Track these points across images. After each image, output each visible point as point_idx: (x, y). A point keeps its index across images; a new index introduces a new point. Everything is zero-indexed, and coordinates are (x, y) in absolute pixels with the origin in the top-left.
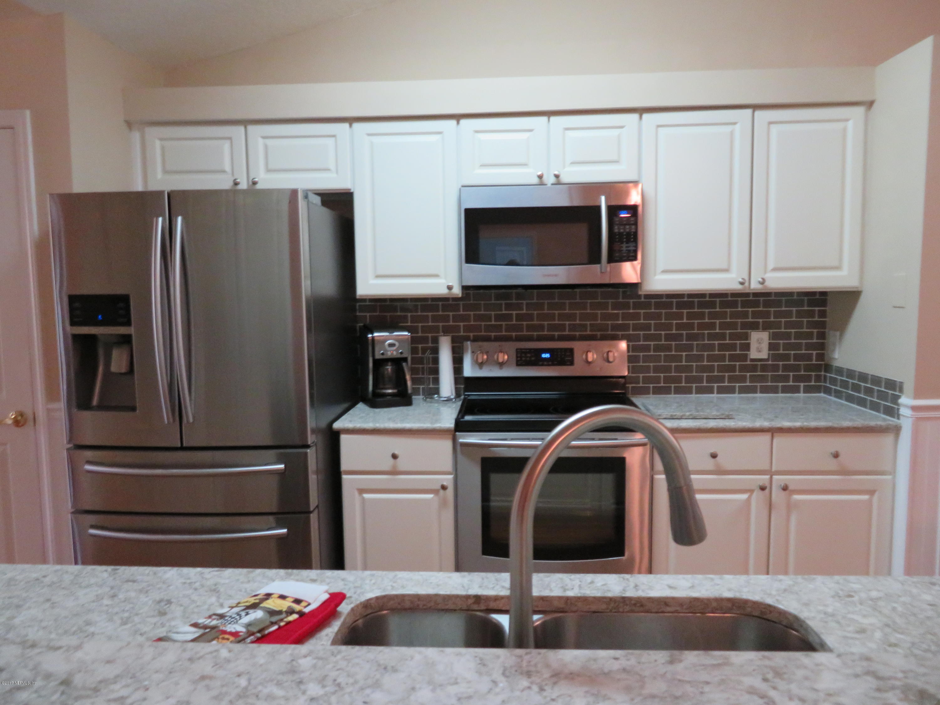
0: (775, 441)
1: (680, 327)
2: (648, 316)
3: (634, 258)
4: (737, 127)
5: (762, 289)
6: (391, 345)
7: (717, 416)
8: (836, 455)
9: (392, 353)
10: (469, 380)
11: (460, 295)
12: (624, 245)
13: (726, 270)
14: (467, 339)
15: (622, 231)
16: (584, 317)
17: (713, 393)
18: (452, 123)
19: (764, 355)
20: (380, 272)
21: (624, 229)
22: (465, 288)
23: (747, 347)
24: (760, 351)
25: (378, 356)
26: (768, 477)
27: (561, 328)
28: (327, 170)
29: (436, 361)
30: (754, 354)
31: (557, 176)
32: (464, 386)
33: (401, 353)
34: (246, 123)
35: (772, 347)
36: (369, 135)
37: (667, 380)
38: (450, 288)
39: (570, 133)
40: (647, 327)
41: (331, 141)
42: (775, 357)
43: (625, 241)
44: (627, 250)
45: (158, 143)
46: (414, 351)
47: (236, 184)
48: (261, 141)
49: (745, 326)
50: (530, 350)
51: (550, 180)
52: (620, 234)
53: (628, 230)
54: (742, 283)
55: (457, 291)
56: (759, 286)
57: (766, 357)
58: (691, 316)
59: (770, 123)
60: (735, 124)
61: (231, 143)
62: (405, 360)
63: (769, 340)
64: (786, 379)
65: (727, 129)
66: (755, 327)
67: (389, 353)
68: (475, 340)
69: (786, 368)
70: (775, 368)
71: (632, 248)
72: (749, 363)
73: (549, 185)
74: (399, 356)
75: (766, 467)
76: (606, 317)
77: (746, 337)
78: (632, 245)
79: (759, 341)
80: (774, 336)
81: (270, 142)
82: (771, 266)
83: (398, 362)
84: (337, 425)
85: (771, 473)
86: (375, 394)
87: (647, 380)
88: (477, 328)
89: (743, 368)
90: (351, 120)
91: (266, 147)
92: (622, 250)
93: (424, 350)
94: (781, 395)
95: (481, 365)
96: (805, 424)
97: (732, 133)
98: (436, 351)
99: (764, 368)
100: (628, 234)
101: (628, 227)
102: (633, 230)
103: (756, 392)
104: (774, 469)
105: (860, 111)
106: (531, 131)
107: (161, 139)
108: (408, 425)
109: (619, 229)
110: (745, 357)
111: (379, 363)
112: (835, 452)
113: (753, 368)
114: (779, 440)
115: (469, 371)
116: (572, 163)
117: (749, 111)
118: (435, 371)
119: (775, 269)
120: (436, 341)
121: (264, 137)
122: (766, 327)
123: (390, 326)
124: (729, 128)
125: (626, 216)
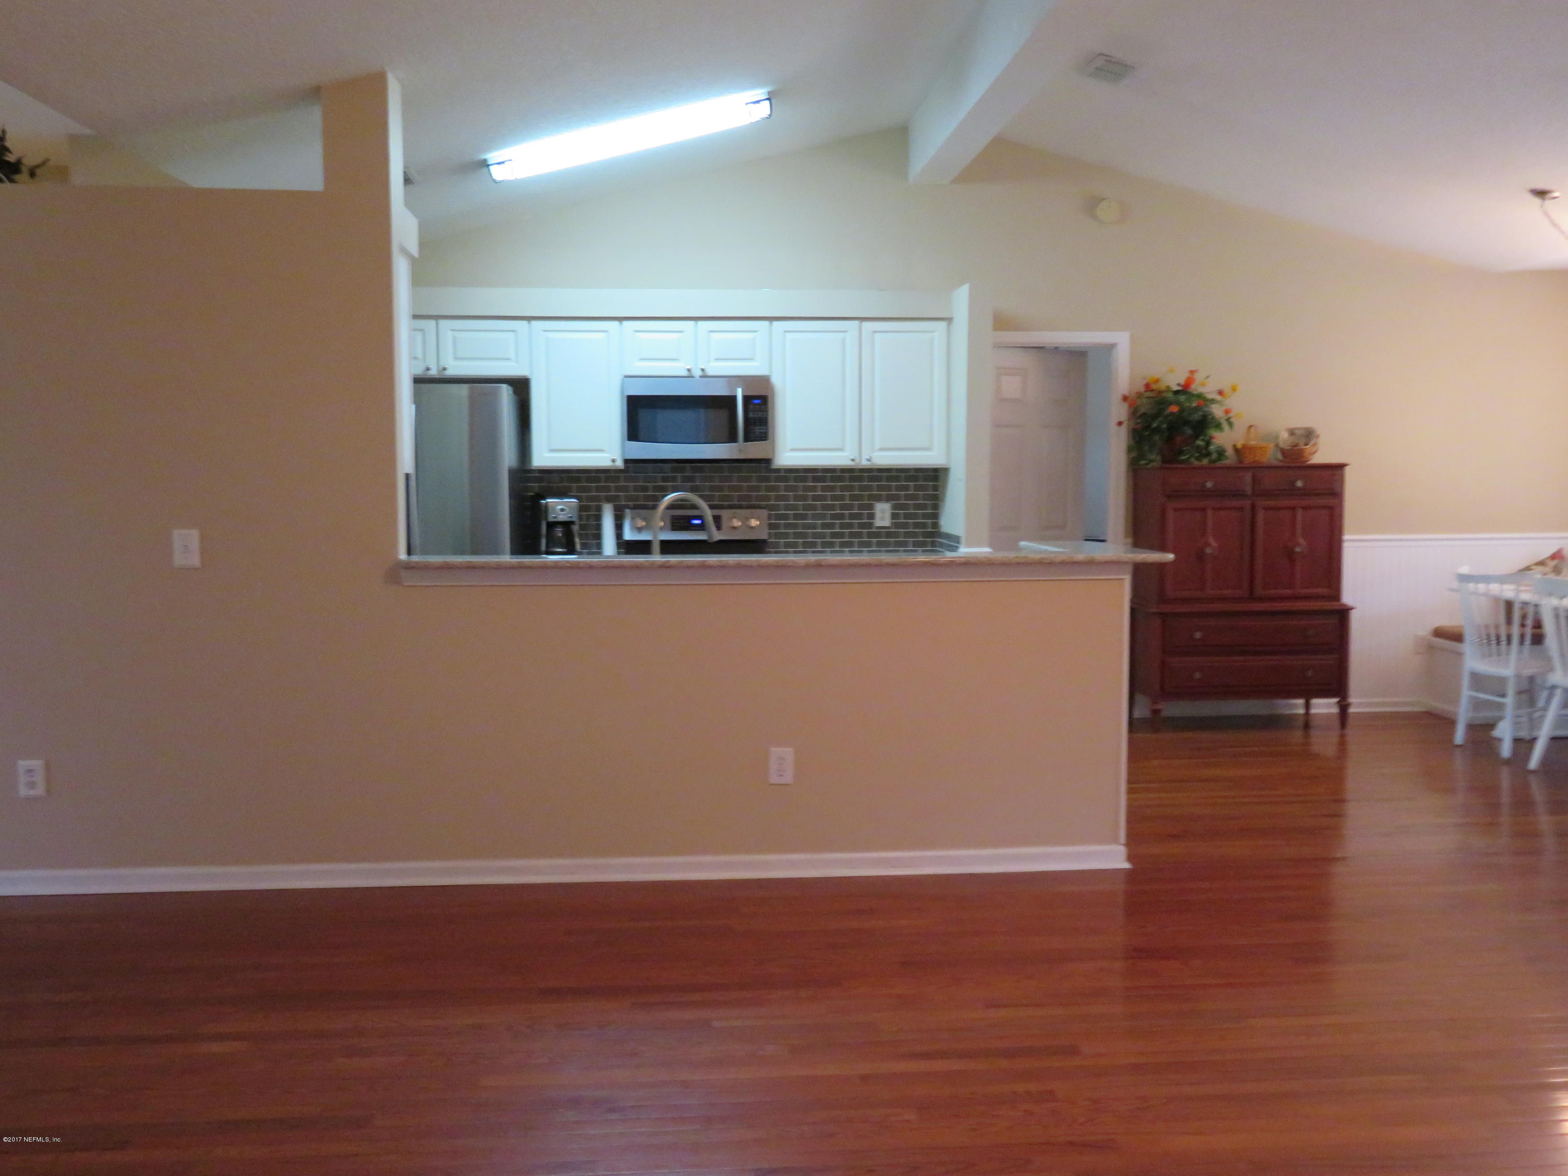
3: (764, 439)
4: (847, 335)
5: (870, 466)
6: (562, 510)
9: (562, 517)
10: (629, 543)
11: (623, 468)
12: (757, 428)
13: (840, 450)
14: (627, 507)
15: (756, 416)
16: (731, 488)
18: (616, 323)
19: (887, 522)
20: (554, 447)
21: (758, 414)
22: (627, 461)
23: (872, 516)
24: (883, 520)
25: (551, 519)
28: (508, 359)
29: (599, 527)
30: (878, 522)
31: (703, 370)
32: (624, 549)
33: (571, 517)
34: (437, 318)
35: (894, 516)
36: (545, 331)
38: (613, 461)
41: (511, 335)
42: (896, 525)
43: (757, 424)
44: (760, 432)
46: (580, 518)
47: (428, 369)
48: (450, 333)
49: (871, 498)
50: (688, 517)
51: (697, 373)
52: (754, 419)
53: (761, 415)
54: (853, 460)
55: (620, 464)
56: (869, 463)
57: (889, 525)
59: (875, 332)
60: (846, 332)
61: (424, 335)
62: (572, 523)
63: (892, 510)
64: (906, 543)
65: (840, 336)
66: (879, 499)
67: (560, 517)
68: (635, 507)
69: (906, 534)
70: (897, 535)
71: (763, 431)
72: (874, 530)
73: (698, 377)
74: (570, 520)
76: (751, 489)
77: (871, 507)
78: (764, 428)
79: (883, 511)
80: (895, 507)
81: (456, 334)
82: (877, 446)
83: (567, 525)
88: (636, 498)
89: (870, 535)
90: (529, 319)
91: (455, 340)
92: (755, 432)
93: (588, 517)
95: (640, 530)
97: (844, 339)
98: (599, 518)
99: (889, 535)
100: (760, 419)
101: (760, 413)
102: (764, 416)
105: (943, 324)
106: (682, 332)
109: (754, 414)
110: (870, 525)
111: (552, 525)
113: (877, 535)
115: (628, 535)
116: (716, 359)
117: (856, 322)
118: (598, 536)
119: (881, 449)
120: (599, 509)
121: (453, 330)
122: (888, 499)
123: (561, 494)
124: (842, 335)
125: (758, 404)
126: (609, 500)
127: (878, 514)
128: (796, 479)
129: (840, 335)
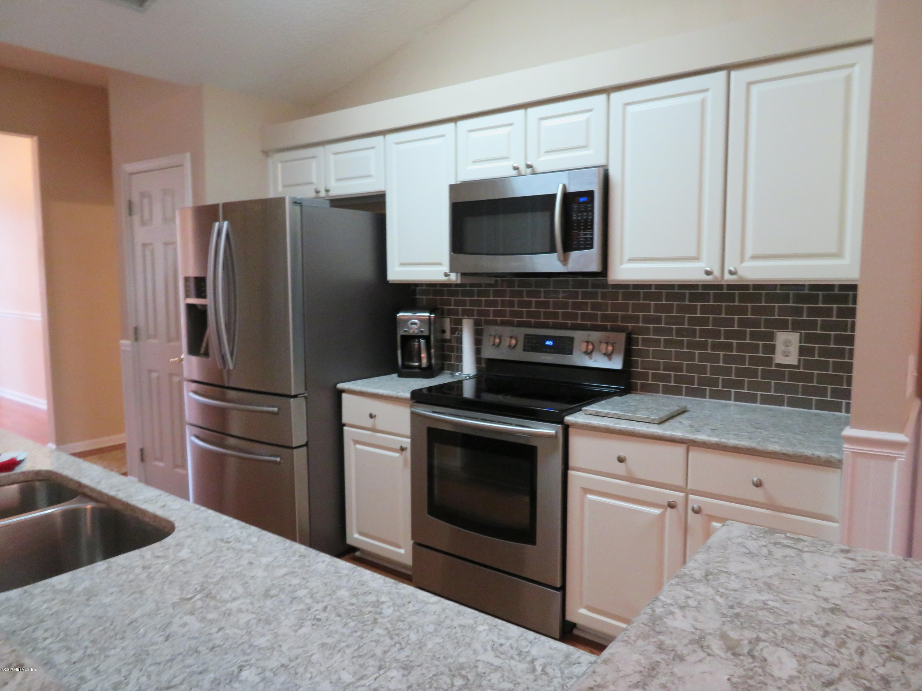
0: (691, 454)
1: (692, 321)
2: (658, 308)
3: (590, 246)
4: (709, 93)
6: (414, 324)
7: (642, 419)
8: (758, 484)
10: (487, 361)
12: (582, 233)
15: (580, 218)
17: (730, 399)
18: (452, 125)
19: (793, 360)
21: (582, 216)
23: (772, 349)
24: (787, 356)
25: (404, 333)
26: (682, 494)
27: (574, 316)
28: (369, 176)
30: (779, 358)
31: (531, 166)
32: (485, 366)
33: (424, 331)
34: (323, 144)
35: (802, 351)
36: (397, 143)
37: (678, 379)
38: (446, 275)
39: (545, 123)
40: (658, 320)
41: (372, 152)
42: (808, 364)
43: (582, 229)
44: (584, 238)
45: (279, 165)
47: (317, 192)
48: (332, 157)
49: (771, 324)
50: (537, 337)
51: (525, 171)
52: (579, 222)
53: (585, 217)
57: (795, 363)
58: (704, 310)
59: (751, 82)
60: (706, 90)
61: (317, 161)
63: (800, 342)
64: (822, 392)
66: (783, 326)
67: (411, 331)
69: (822, 379)
70: (808, 378)
71: (589, 236)
72: (773, 368)
75: (680, 483)
77: (771, 337)
78: (588, 232)
79: (787, 344)
80: (807, 338)
81: (337, 157)
82: (749, 253)
83: (415, 339)
84: (340, 386)
85: (687, 491)
86: (404, 366)
87: (656, 377)
89: (767, 374)
90: (384, 133)
91: (336, 163)
92: (580, 238)
94: (814, 411)
95: (496, 348)
96: (723, 440)
97: (703, 102)
99: (794, 376)
100: (586, 221)
101: (585, 214)
102: (590, 217)
103: (783, 405)
104: (689, 487)
106: (511, 125)
107: (282, 162)
108: (381, 391)
109: (577, 216)
110: (769, 361)
111: (405, 339)
112: (758, 481)
113: (776, 375)
114: (695, 455)
115: (489, 353)
116: (547, 152)
117: (724, 74)
119: (755, 257)
121: (335, 154)
122: (796, 326)
123: (413, 307)
124: (701, 96)
125: (584, 203)
126: (468, 314)
127: (780, 347)
128: (670, 297)
129: (698, 97)
